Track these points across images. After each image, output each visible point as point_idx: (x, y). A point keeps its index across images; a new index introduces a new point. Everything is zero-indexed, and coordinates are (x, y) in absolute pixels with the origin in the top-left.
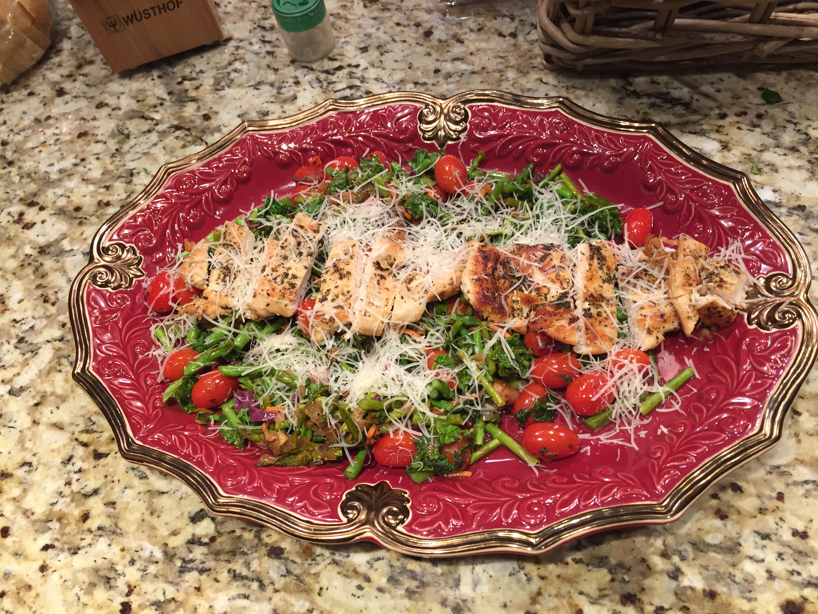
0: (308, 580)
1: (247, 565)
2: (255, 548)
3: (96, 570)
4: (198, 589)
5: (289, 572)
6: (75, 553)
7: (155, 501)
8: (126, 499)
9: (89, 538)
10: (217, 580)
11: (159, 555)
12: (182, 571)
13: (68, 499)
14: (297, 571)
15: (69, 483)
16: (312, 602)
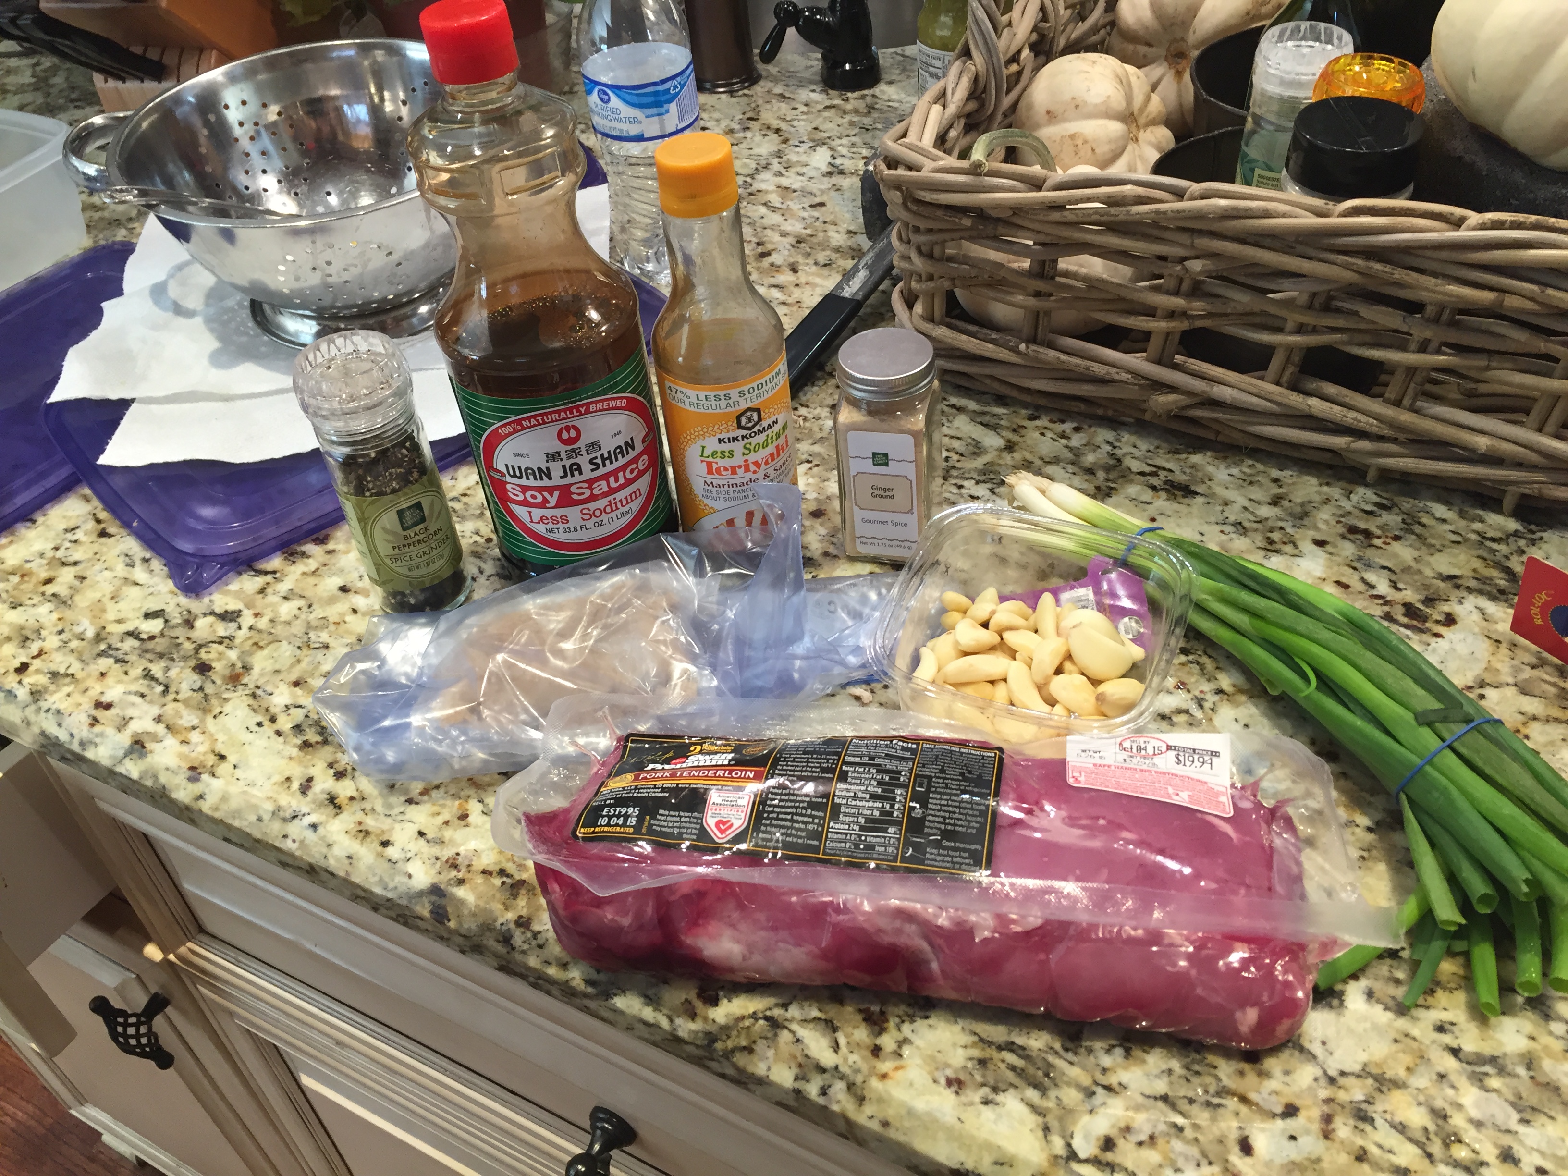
0: (214, 701)
1: (167, 669)
2: (185, 658)
3: (22, 628)
4: (103, 674)
5: (201, 689)
6: (14, 608)
7: (124, 588)
8: (98, 578)
9: (37, 599)
10: (126, 673)
11: (90, 634)
12: (102, 654)
13: (45, 562)
14: (209, 689)
15: (57, 549)
16: (202, 721)
